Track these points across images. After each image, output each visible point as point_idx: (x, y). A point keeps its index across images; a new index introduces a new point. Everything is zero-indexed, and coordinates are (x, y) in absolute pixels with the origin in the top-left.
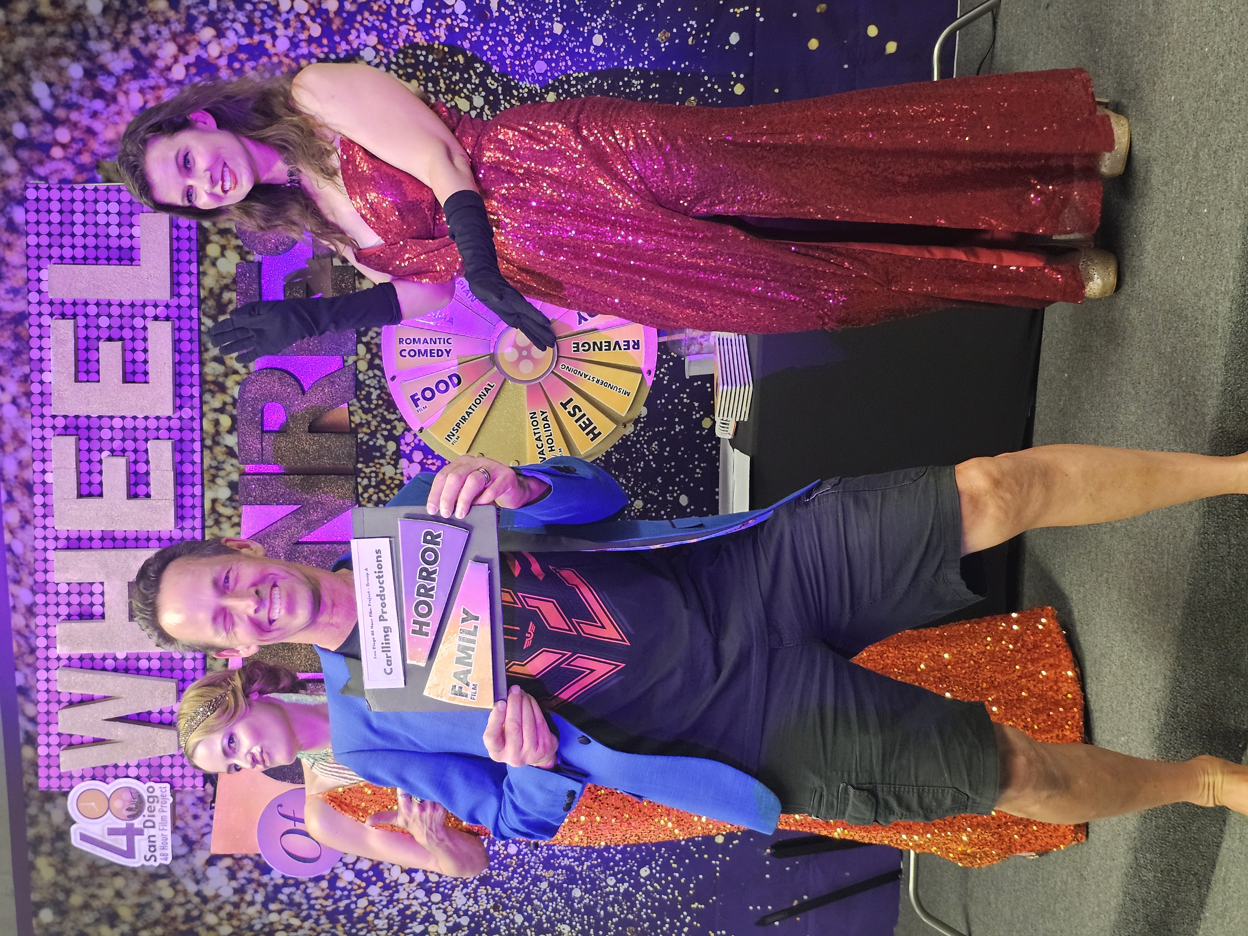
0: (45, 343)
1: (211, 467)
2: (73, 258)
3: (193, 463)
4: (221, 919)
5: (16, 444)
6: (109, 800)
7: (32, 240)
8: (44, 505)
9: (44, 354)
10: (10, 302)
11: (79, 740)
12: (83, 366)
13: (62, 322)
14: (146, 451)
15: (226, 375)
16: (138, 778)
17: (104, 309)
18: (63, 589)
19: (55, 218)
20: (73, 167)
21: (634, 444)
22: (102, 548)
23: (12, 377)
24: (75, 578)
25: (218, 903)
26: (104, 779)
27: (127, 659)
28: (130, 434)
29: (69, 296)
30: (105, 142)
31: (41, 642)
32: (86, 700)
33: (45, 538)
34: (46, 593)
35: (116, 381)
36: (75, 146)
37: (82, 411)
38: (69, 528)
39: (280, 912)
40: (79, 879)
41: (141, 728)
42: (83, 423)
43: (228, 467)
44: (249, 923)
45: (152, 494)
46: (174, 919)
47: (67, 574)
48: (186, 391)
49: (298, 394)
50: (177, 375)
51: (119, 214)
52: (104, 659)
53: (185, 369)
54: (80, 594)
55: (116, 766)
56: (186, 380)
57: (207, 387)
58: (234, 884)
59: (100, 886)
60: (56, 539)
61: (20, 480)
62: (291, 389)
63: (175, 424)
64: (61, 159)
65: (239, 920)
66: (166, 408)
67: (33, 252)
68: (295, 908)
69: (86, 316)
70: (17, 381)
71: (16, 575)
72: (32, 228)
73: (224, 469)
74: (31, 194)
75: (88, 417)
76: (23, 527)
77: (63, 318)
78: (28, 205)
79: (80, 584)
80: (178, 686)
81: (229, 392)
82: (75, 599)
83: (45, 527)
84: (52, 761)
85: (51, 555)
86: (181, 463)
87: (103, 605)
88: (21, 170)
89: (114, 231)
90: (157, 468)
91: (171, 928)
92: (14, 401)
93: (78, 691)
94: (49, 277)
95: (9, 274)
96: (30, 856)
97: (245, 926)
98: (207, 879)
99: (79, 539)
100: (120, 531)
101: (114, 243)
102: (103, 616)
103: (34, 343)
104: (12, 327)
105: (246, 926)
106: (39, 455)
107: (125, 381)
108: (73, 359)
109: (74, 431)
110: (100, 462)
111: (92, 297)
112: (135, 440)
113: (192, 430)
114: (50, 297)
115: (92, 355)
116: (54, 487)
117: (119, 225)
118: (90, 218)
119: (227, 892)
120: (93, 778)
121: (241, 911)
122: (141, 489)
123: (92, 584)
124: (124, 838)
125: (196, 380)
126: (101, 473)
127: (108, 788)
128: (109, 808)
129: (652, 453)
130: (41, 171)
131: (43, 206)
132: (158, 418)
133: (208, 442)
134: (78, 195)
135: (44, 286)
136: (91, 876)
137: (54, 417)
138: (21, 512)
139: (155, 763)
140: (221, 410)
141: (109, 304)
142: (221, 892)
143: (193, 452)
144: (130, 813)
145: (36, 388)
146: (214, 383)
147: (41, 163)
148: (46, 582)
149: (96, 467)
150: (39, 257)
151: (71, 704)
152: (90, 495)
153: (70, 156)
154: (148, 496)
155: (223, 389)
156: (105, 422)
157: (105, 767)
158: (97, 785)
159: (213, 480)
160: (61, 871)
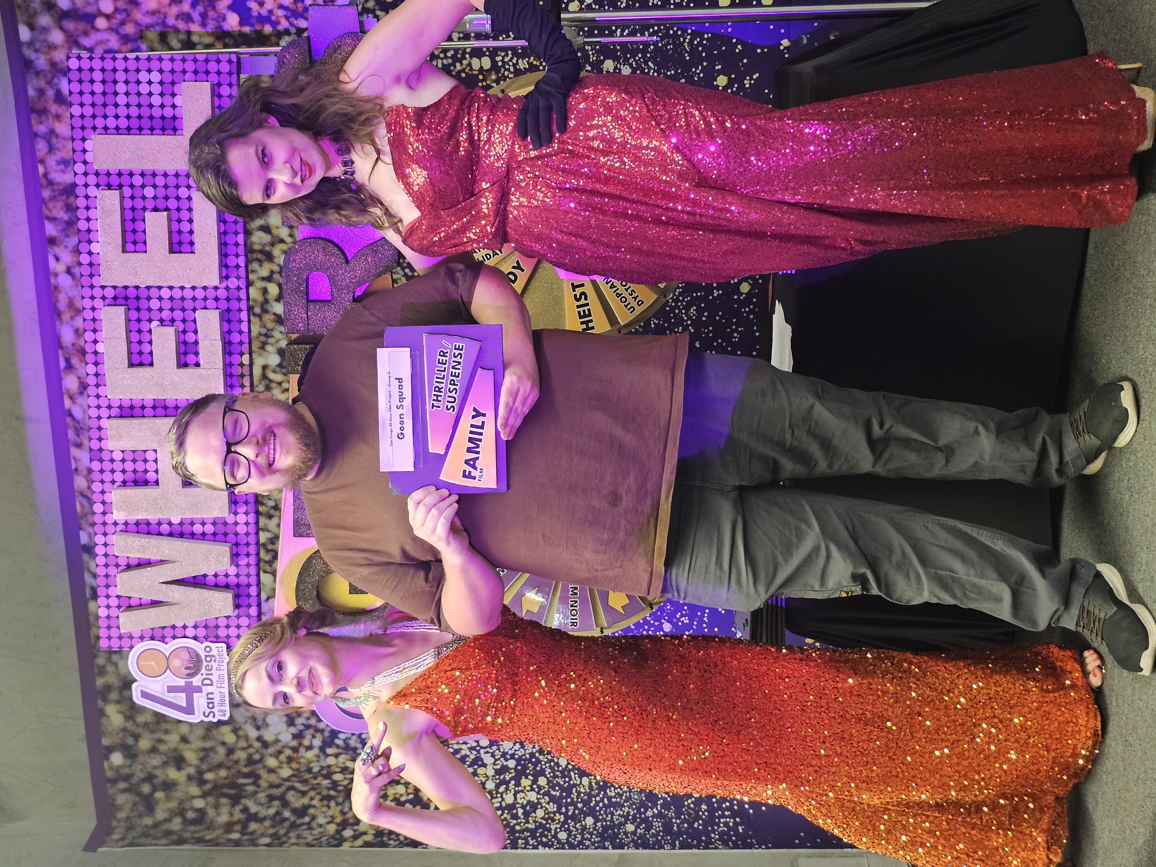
0: (92, 213)
1: (260, 334)
2: (117, 128)
3: (241, 332)
4: (281, 763)
5: (72, 313)
6: (168, 659)
7: (76, 110)
8: (97, 375)
9: (92, 225)
10: (61, 174)
11: (138, 602)
12: (130, 237)
13: (108, 192)
14: (194, 321)
15: (273, 244)
16: (195, 638)
17: (149, 180)
18: (118, 456)
19: (98, 88)
20: (117, 37)
21: (672, 309)
22: (155, 416)
23: (66, 247)
24: (129, 445)
25: (277, 747)
26: (163, 640)
27: (181, 524)
28: (177, 304)
29: (114, 167)
30: (148, 12)
31: (98, 508)
32: (143, 564)
33: (98, 407)
34: (101, 461)
35: (163, 251)
36: (119, 17)
37: (131, 282)
38: (121, 397)
39: (336, 756)
40: (146, 724)
41: (198, 589)
42: (132, 293)
43: (277, 334)
44: (308, 766)
45: (201, 363)
46: (237, 762)
47: (121, 442)
48: (232, 261)
49: (342, 263)
50: (223, 245)
51: (161, 83)
52: (159, 523)
53: (230, 239)
54: (134, 461)
55: (174, 627)
56: (231, 250)
57: (255, 256)
58: (293, 730)
59: (167, 732)
60: (109, 407)
61: (77, 347)
62: (336, 259)
63: (222, 293)
64: (105, 30)
65: (298, 763)
66: (212, 279)
67: (77, 123)
68: (351, 752)
69: (132, 186)
70: (71, 252)
71: (77, 439)
72: (75, 99)
73: (273, 337)
74: (74, 64)
75: (137, 287)
76: (81, 393)
77: (109, 189)
78: (71, 75)
79: (134, 451)
80: (231, 549)
81: (276, 260)
82: (129, 466)
83: (98, 396)
84: (112, 622)
85: (105, 423)
86: (229, 332)
87: (156, 471)
88: (67, 42)
89: (156, 100)
90: (206, 337)
91: (234, 771)
92: (69, 271)
93: (135, 555)
94: (94, 147)
95: (59, 146)
96: (100, 703)
97: (303, 768)
98: (267, 725)
99: (132, 407)
100: (171, 399)
101: (157, 112)
102: (157, 483)
103: (82, 214)
104: (64, 198)
105: (305, 768)
106: (90, 325)
107: (172, 251)
108: (119, 229)
109: (124, 302)
110: (150, 331)
111: (136, 166)
112: (183, 310)
113: (239, 300)
114: (96, 168)
115: (139, 226)
116: (105, 357)
117: (162, 94)
118: (133, 88)
119: (286, 737)
120: (152, 638)
121: (300, 755)
122: (191, 358)
123: (145, 451)
124: (184, 695)
125: (241, 250)
126: (150, 342)
127: (167, 648)
128: (168, 667)
129: (689, 318)
130: (86, 42)
131: (86, 75)
132: (205, 288)
133: (257, 310)
134: (120, 65)
135: (89, 157)
136: (158, 723)
137: (103, 287)
138: (79, 378)
139: (211, 624)
140: (269, 279)
141: (154, 174)
142: (280, 737)
143: (240, 321)
144: (188, 672)
145: (85, 259)
146: (262, 252)
147: (86, 34)
148: (101, 450)
149: (146, 337)
150: (83, 128)
151: (129, 567)
152: (141, 364)
153: (114, 27)
154: (197, 365)
155: (270, 257)
156: (154, 293)
157: (163, 628)
158: (156, 645)
159: (263, 346)
160: (129, 718)
